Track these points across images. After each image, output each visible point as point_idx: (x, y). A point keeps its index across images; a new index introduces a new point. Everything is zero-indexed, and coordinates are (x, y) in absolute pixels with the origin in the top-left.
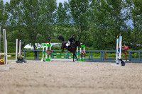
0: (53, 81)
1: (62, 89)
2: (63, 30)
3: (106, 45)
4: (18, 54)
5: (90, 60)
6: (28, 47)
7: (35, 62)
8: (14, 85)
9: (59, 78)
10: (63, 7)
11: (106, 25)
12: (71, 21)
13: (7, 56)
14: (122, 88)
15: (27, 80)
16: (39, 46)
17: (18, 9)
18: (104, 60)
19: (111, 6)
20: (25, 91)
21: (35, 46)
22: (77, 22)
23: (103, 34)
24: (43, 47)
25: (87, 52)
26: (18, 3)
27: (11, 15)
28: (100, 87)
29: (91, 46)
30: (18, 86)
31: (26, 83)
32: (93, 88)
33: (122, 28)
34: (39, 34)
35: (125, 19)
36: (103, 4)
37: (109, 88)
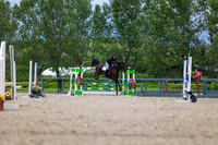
0: (86, 125)
1: (99, 138)
2: (101, 48)
3: (167, 69)
4: (32, 84)
5: (143, 94)
6: (47, 72)
7: (59, 96)
8: (26, 131)
9: (96, 121)
10: (102, 11)
11: (167, 39)
12: (114, 33)
13: (16, 87)
14: (192, 137)
15: (47, 124)
16: (64, 72)
17: (32, 15)
18: (164, 93)
19: (175, 10)
20: (42, 140)
21: (58, 72)
22: (123, 34)
23: (164, 53)
24: (71, 73)
25: (138, 82)
26: (33, 6)
27: (21, 23)
28: (159, 136)
29: (144, 71)
30: (33, 133)
31: (45, 129)
32: (147, 136)
33: (192, 44)
34: (64, 54)
35: (197, 31)
36: (163, 7)
37: (172, 136)
